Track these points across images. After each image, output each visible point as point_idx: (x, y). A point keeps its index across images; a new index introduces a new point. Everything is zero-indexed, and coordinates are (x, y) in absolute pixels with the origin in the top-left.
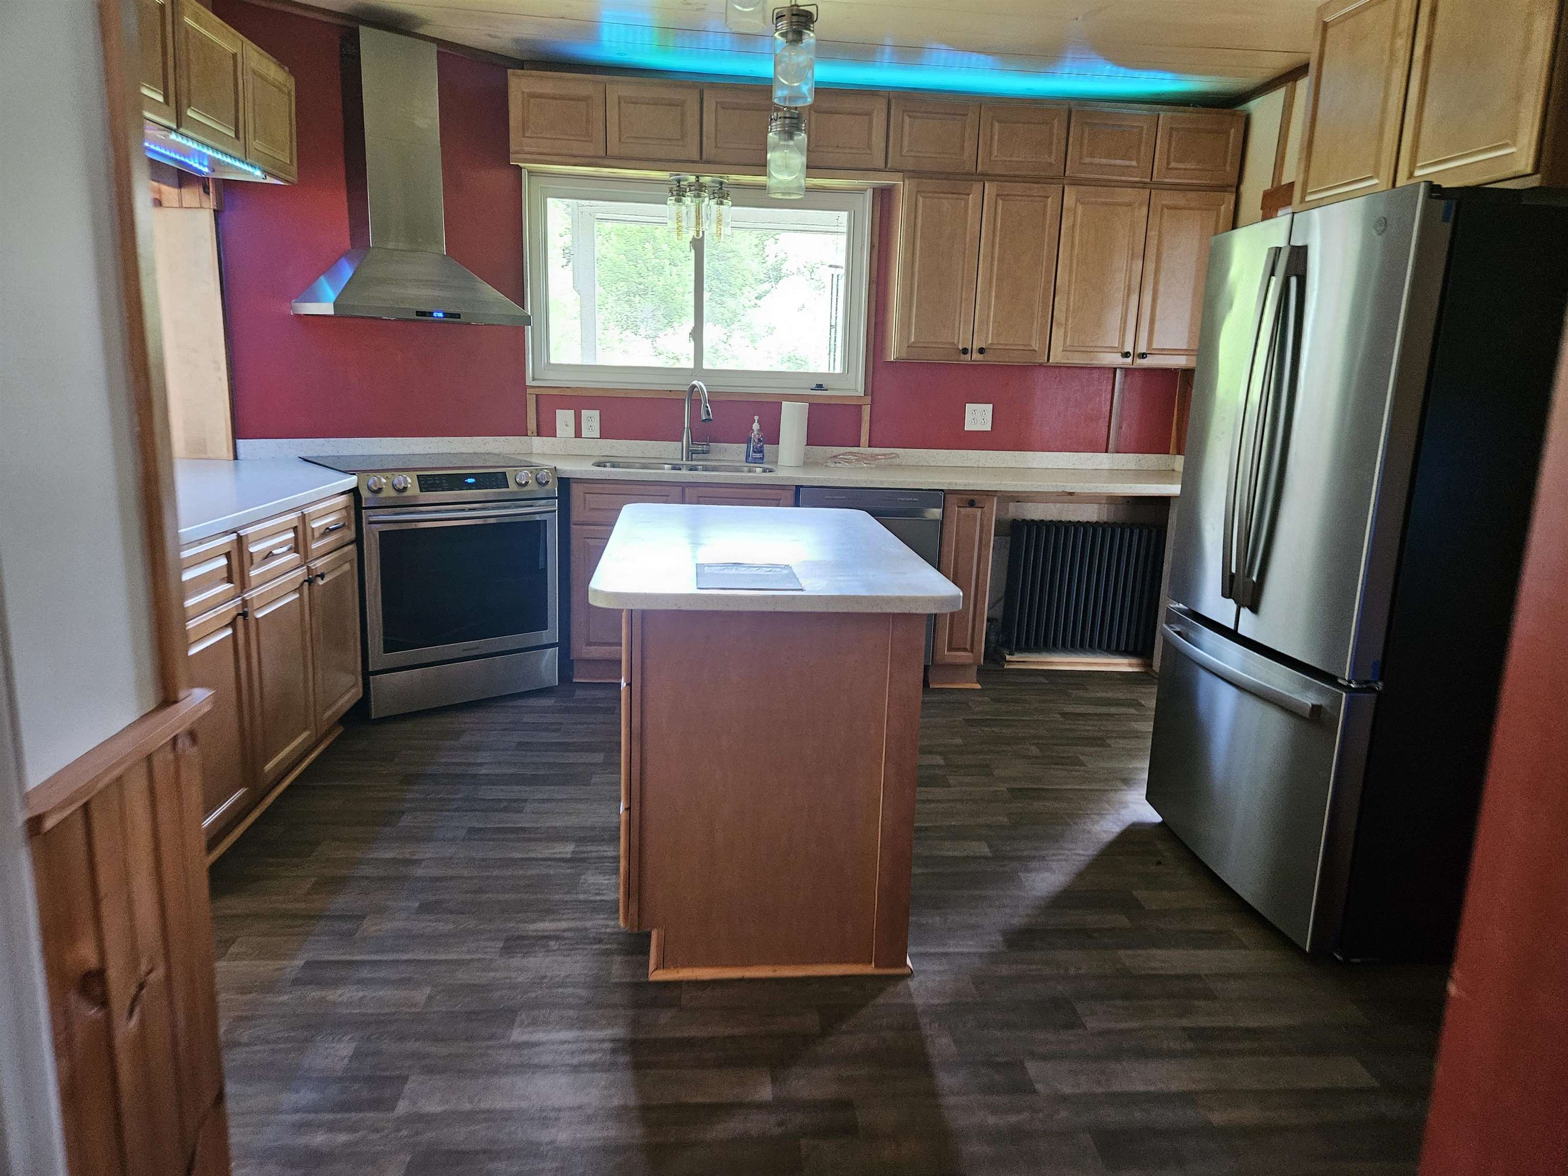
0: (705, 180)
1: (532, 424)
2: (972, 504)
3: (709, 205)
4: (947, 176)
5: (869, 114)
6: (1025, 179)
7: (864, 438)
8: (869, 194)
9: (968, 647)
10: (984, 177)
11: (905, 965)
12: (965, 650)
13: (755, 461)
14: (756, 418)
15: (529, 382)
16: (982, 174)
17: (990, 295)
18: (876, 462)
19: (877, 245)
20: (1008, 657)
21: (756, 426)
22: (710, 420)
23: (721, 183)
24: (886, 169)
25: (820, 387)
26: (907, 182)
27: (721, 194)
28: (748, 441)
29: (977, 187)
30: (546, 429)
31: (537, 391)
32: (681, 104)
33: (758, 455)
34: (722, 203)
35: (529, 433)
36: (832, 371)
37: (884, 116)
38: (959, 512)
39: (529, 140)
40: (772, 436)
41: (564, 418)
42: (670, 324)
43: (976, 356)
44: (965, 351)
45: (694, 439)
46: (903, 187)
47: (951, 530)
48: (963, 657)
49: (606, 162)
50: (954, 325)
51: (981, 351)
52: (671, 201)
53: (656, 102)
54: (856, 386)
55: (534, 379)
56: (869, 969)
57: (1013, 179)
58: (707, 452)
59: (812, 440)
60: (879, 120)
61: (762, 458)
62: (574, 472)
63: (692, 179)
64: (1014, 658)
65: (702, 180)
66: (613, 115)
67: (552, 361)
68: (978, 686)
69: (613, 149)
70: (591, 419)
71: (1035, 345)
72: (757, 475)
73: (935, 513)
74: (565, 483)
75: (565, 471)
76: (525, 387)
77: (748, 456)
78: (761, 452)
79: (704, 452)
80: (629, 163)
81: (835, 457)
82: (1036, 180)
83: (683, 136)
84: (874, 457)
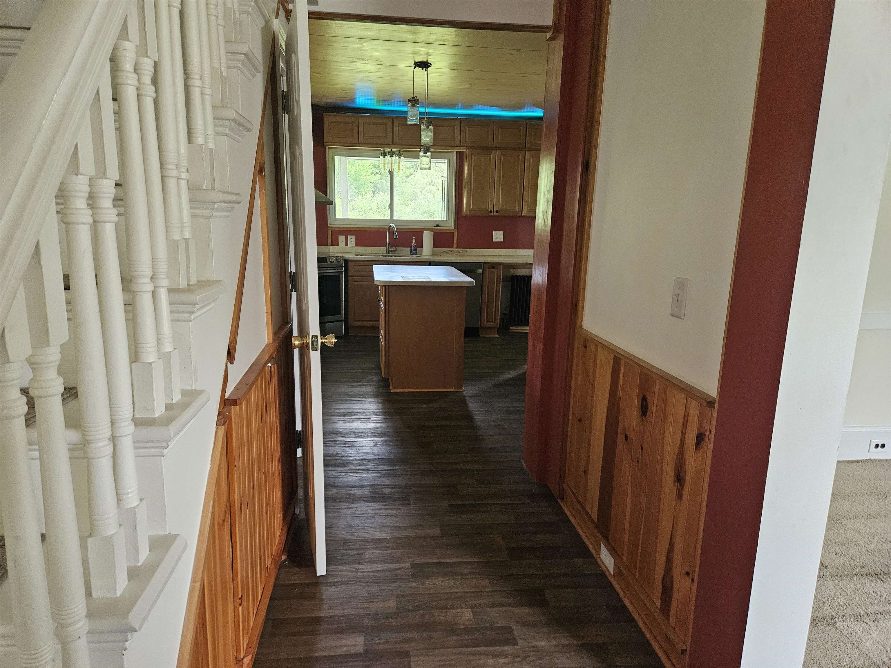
0: (394, 150)
1: (330, 241)
2: (493, 268)
3: (395, 158)
4: (482, 148)
5: (454, 126)
6: (511, 149)
7: (455, 245)
8: (455, 154)
9: (493, 320)
10: (496, 148)
11: (462, 389)
12: (492, 322)
13: (414, 254)
14: (414, 238)
15: (329, 225)
16: (496, 147)
17: (499, 190)
18: (459, 254)
19: (458, 172)
20: (511, 328)
21: (414, 241)
22: (397, 238)
23: (400, 151)
24: (460, 146)
25: (438, 226)
26: (468, 151)
27: (400, 155)
28: (411, 247)
29: (493, 152)
30: (335, 243)
31: (331, 229)
32: (386, 124)
33: (415, 252)
34: (400, 158)
35: (329, 244)
36: (443, 220)
37: (459, 128)
38: (489, 271)
39: (330, 138)
40: (420, 244)
41: (342, 239)
42: (359, 193)
43: (495, 213)
44: (491, 212)
45: (391, 246)
46: (467, 153)
47: (486, 277)
48: (491, 324)
49: (359, 145)
50: (487, 201)
51: (497, 212)
52: (381, 157)
53: (376, 124)
54: (451, 225)
55: (330, 224)
56: (452, 390)
57: (506, 149)
58: (396, 251)
59: (435, 246)
60: (457, 129)
61: (416, 253)
62: (349, 257)
63: (389, 150)
64: (513, 328)
65: (393, 150)
66: (361, 129)
67: (337, 217)
68: (498, 336)
69: (361, 140)
70: (352, 239)
71: (517, 209)
72: (415, 257)
73: (481, 271)
74: (346, 261)
75: (346, 257)
76: (327, 227)
77: (411, 252)
78: (416, 250)
79: (394, 251)
80: (367, 145)
81: (444, 252)
82: (515, 149)
83: (386, 136)
84: (459, 252)
